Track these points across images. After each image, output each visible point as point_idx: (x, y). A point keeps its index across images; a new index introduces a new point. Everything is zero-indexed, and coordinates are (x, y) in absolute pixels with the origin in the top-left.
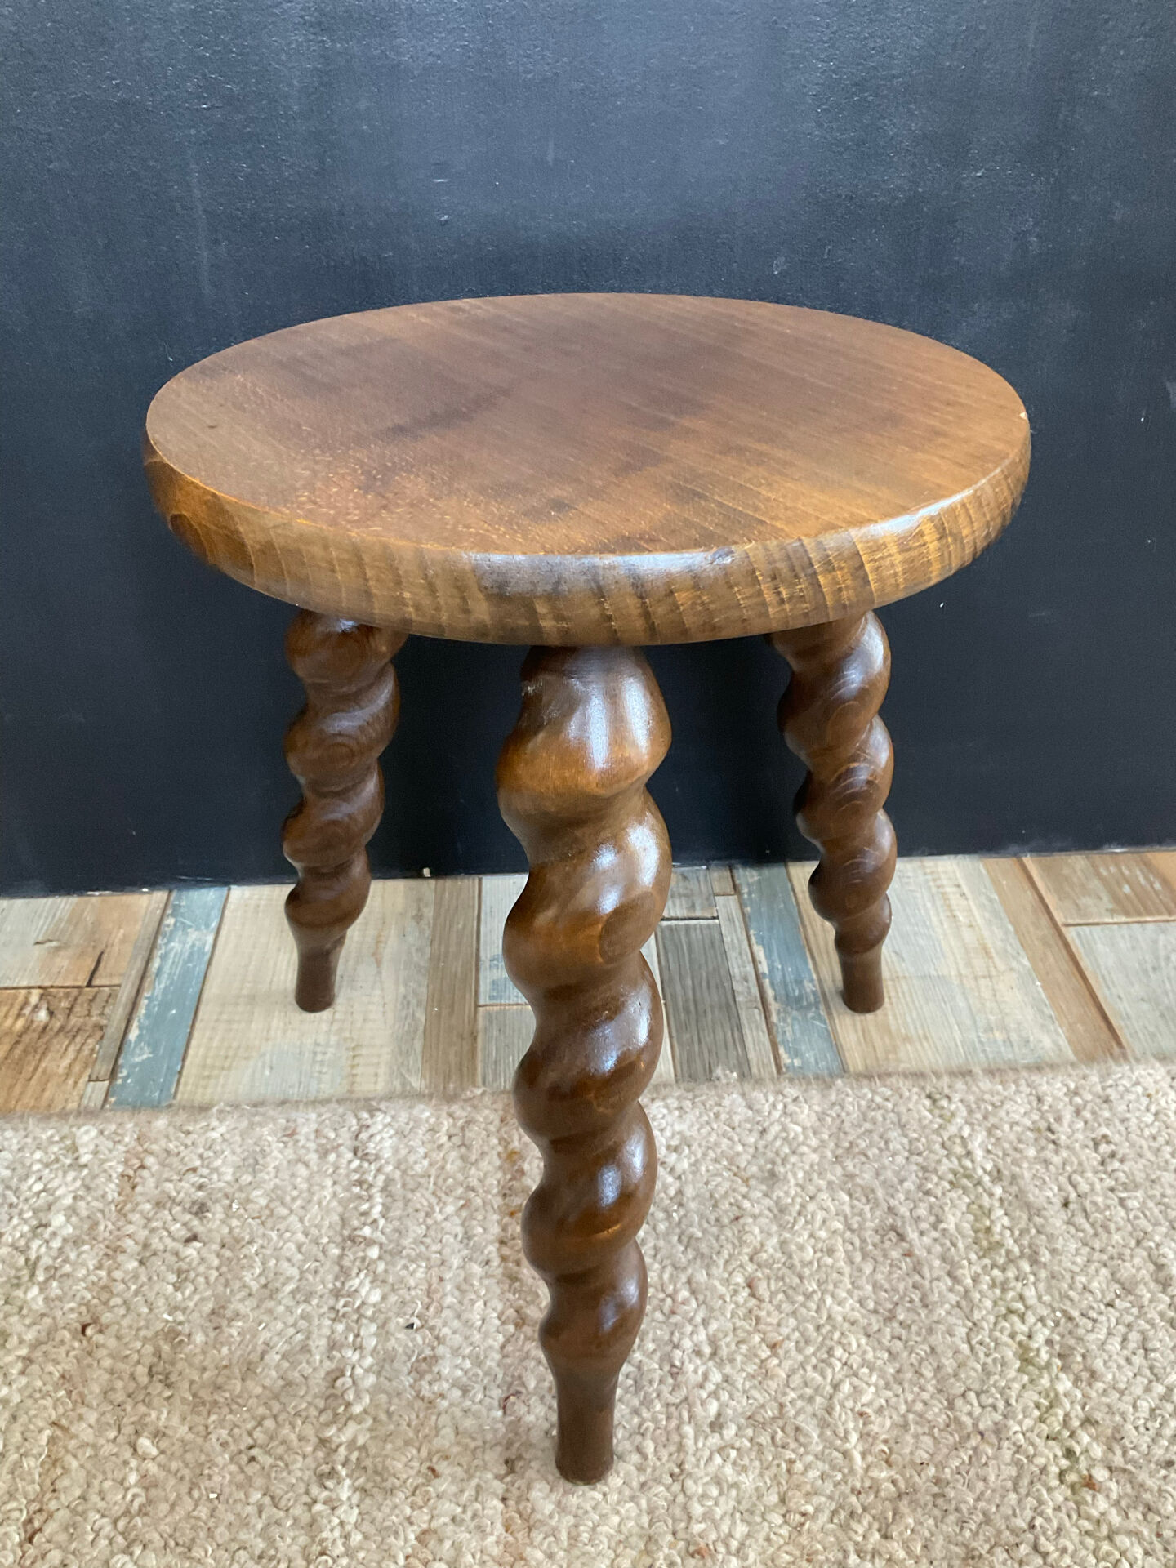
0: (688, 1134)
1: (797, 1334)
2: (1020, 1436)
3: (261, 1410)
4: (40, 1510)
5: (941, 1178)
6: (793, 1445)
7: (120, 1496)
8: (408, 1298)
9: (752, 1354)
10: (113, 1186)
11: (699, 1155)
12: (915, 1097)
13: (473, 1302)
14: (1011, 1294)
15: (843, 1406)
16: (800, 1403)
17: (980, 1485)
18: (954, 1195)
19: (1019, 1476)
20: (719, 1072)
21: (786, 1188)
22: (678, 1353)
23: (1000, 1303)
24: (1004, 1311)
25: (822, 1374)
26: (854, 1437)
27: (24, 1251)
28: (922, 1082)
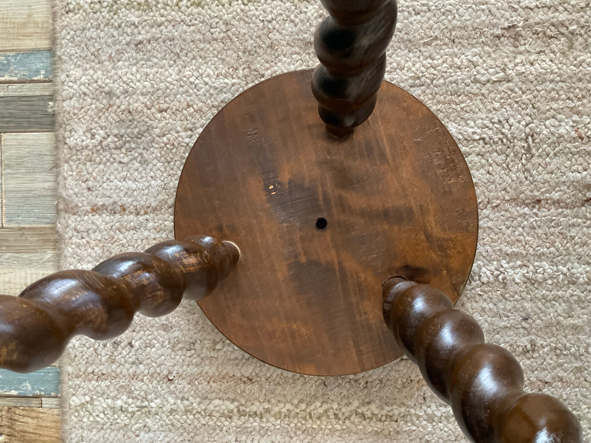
0: (85, 129)
1: (184, 95)
2: (229, 16)
4: (241, 379)
5: (112, 18)
9: (192, 115)
10: (103, 383)
11: (96, 125)
12: (68, 19)
15: (214, 83)
16: (212, 99)
17: (247, 36)
18: (121, 15)
19: (244, 21)
20: (49, 110)
21: (115, 88)
23: (173, 8)
24: (177, 8)
25: (201, 88)
26: (226, 81)
27: (133, 413)
28: (59, 14)
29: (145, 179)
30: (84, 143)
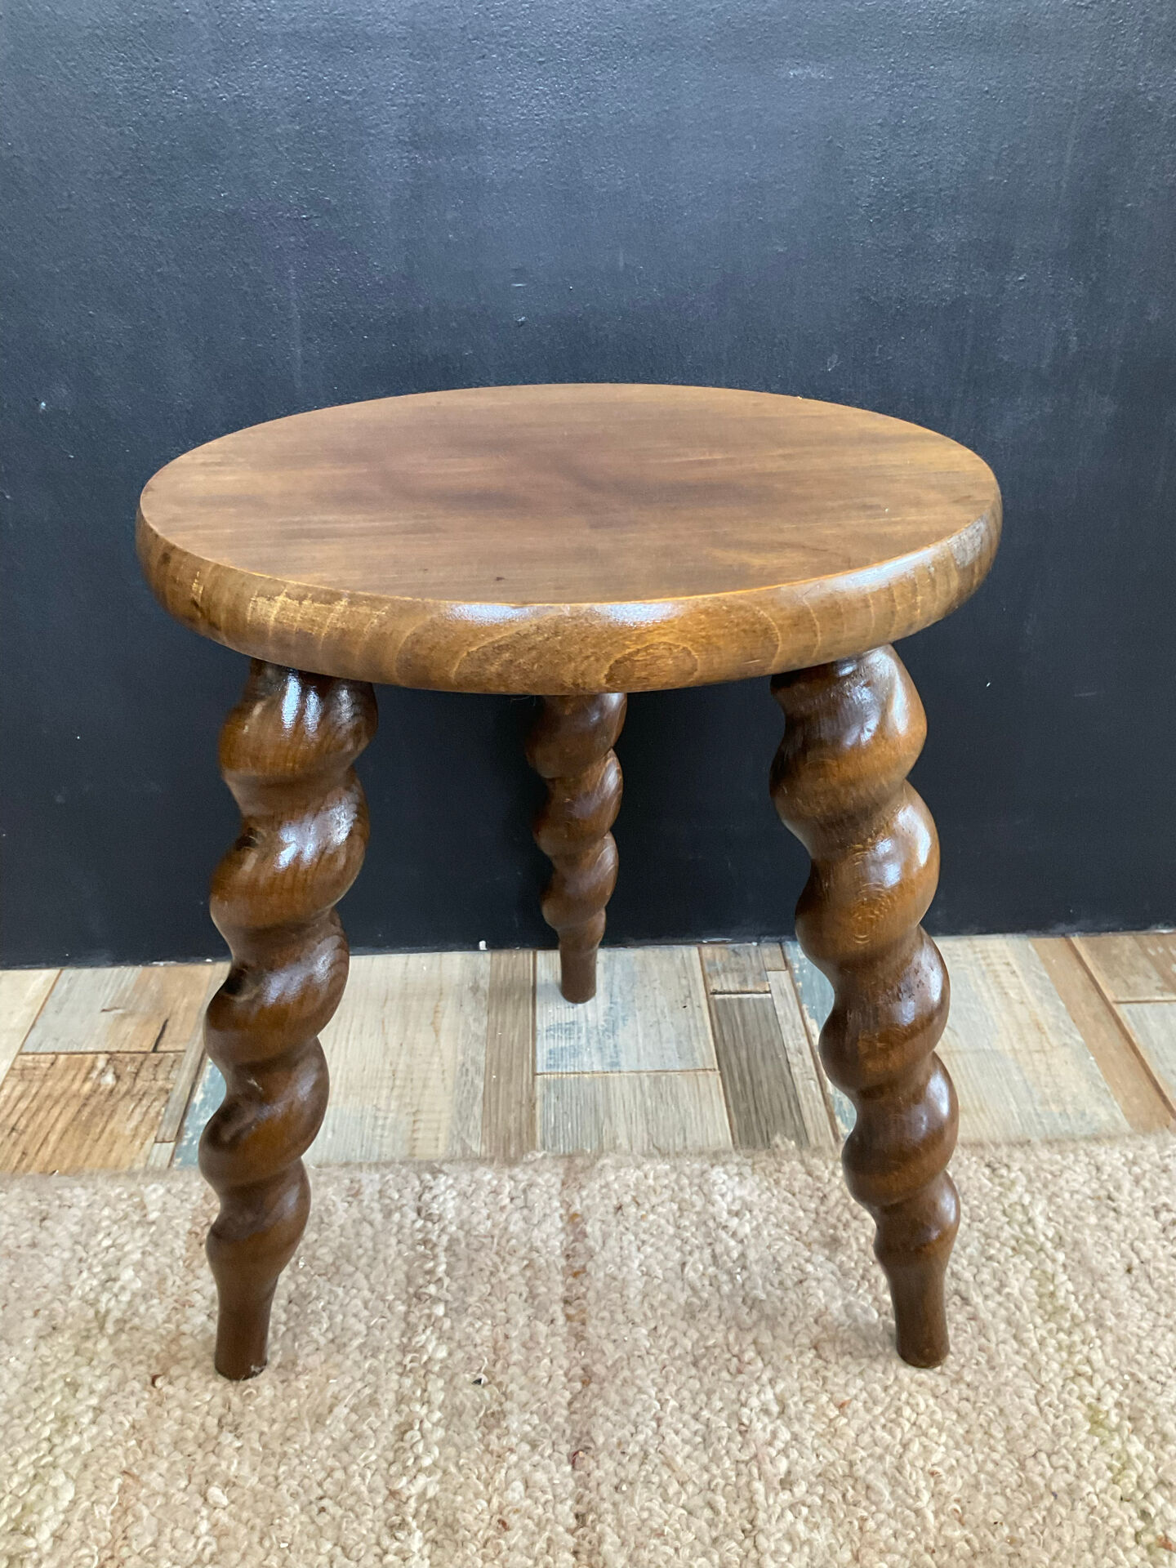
0: (749, 1199)
1: (864, 1395)
2: (1094, 1497)
3: (330, 1462)
4: (112, 1557)
5: (1003, 1244)
6: (864, 1503)
7: (190, 1545)
8: (474, 1354)
9: (821, 1413)
10: (181, 1243)
11: (761, 1220)
12: (974, 1166)
13: (539, 1360)
14: (1078, 1358)
15: (913, 1465)
16: (870, 1462)
17: (1055, 1546)
18: (1016, 1260)
19: (1094, 1537)
20: (777, 1139)
21: (849, 1252)
22: (746, 1411)
23: (1068, 1366)
24: (1072, 1374)
25: (891, 1433)
26: (926, 1496)
27: (93, 1304)
28: (981, 1153)
29: (649, 1314)
30: (718, 1198)
